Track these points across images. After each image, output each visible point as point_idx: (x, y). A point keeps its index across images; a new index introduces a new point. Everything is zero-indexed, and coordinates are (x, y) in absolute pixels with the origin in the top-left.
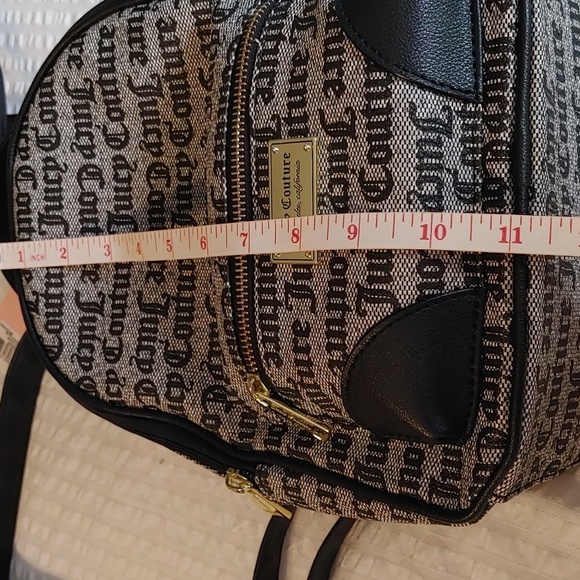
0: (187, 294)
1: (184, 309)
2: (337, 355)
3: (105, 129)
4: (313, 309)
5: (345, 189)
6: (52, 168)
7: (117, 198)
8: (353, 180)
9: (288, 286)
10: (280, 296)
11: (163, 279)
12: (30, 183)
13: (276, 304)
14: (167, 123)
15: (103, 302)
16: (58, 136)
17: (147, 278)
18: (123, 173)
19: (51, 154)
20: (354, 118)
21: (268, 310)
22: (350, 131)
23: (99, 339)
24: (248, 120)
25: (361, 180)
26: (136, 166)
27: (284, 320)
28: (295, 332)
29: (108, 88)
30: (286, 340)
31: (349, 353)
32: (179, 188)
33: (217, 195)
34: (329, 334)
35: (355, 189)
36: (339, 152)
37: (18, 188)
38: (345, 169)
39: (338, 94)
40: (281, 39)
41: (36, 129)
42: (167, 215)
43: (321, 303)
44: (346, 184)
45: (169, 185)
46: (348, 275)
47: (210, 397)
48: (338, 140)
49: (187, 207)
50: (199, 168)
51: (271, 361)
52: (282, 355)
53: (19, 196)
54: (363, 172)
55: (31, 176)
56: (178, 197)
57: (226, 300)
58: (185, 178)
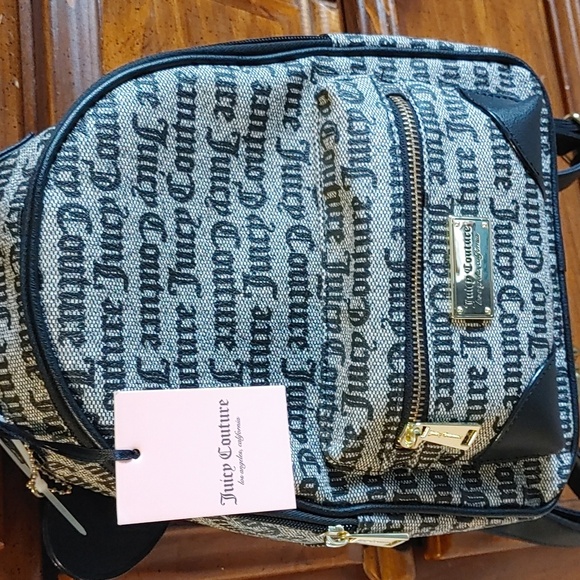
0: (260, 359)
4: (489, 356)
5: (511, 261)
7: (179, 255)
10: (456, 347)
12: (84, 225)
14: (236, 184)
18: (186, 228)
21: (445, 359)
22: (515, 217)
25: (524, 256)
26: (200, 222)
27: (461, 368)
28: (471, 377)
29: (184, 135)
30: (461, 385)
31: (523, 388)
32: (252, 250)
33: (393, 257)
34: (507, 375)
35: (519, 261)
36: (506, 232)
37: (63, 229)
38: (510, 246)
39: (507, 188)
40: (441, 134)
41: (91, 163)
42: (238, 276)
43: (497, 350)
44: (511, 257)
45: (238, 245)
46: (519, 327)
47: (304, 460)
48: (505, 223)
49: (263, 269)
50: (277, 231)
51: (441, 405)
52: (454, 397)
53: (64, 238)
54: (524, 249)
55: (83, 216)
56: (252, 258)
57: (396, 354)
58: (259, 240)
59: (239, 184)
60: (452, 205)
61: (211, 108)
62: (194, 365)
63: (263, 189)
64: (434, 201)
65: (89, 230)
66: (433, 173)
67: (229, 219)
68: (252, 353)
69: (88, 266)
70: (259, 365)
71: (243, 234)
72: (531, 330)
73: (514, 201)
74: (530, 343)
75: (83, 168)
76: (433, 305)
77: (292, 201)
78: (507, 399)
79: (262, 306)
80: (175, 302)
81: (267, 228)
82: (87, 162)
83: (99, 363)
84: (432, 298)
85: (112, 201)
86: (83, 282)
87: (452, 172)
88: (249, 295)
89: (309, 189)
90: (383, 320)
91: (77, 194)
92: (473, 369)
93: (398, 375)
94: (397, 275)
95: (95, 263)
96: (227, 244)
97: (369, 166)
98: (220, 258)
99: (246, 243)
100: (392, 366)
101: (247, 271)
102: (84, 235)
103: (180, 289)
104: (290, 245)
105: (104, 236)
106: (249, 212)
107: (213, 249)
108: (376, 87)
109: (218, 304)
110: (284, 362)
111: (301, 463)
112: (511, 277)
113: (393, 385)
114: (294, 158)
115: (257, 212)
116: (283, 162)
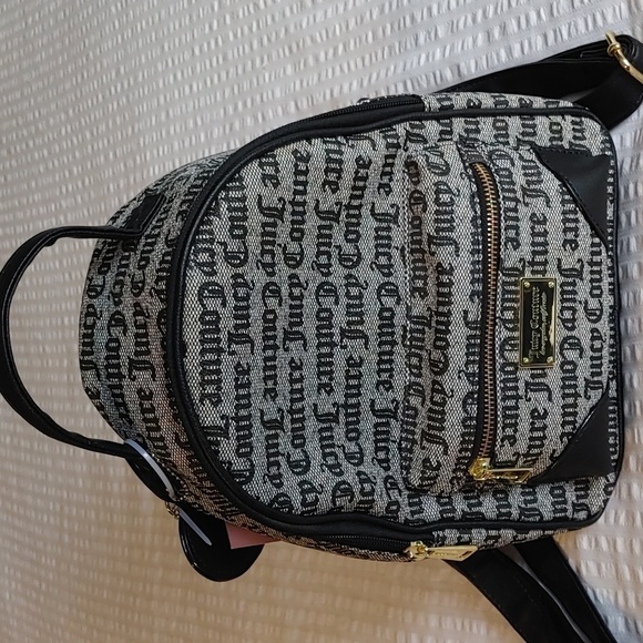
0: (353, 401)
1: (352, 415)
2: (569, 428)
3: (285, 248)
4: (550, 399)
5: (573, 314)
6: (240, 285)
7: (291, 315)
8: (580, 308)
9: (527, 384)
10: (521, 392)
11: (332, 390)
12: (220, 301)
13: (517, 398)
14: (337, 247)
15: (282, 418)
16: (246, 253)
17: (319, 390)
18: (296, 292)
19: (240, 270)
20: (582, 266)
21: (511, 403)
22: (580, 274)
23: (283, 455)
24: (499, 260)
25: (586, 308)
26: (307, 284)
27: (524, 410)
28: (533, 417)
29: (297, 209)
30: (524, 425)
31: (577, 425)
32: (349, 306)
33: (471, 317)
34: (564, 415)
35: (581, 313)
36: (570, 288)
37: (203, 306)
38: (574, 300)
39: (573, 249)
40: (517, 201)
41: (224, 244)
42: (336, 331)
43: (557, 394)
44: (574, 310)
45: (337, 303)
46: (578, 373)
47: (389, 485)
48: (570, 280)
49: (358, 323)
50: (370, 289)
51: (506, 442)
52: (517, 435)
53: (204, 314)
54: (586, 302)
55: (219, 293)
56: (348, 314)
57: (470, 401)
58: (355, 298)
59: (339, 247)
60: (524, 266)
61: (320, 182)
62: (302, 410)
63: (359, 250)
64: (508, 264)
65: (224, 304)
66: (509, 239)
67: (330, 279)
68: (347, 396)
69: (223, 336)
70: (352, 406)
71: (342, 292)
72: (587, 375)
73: (580, 260)
74: (586, 386)
75: (218, 249)
76: (502, 356)
77: (383, 260)
78: (563, 435)
79: (355, 356)
80: (288, 356)
81: (362, 286)
82: (221, 244)
83: (232, 418)
84: (502, 350)
85: (242, 276)
86: (219, 351)
87: (525, 237)
88: (345, 347)
89: (397, 248)
90: (460, 372)
91: (214, 273)
92: (535, 410)
93: (471, 418)
94: (473, 332)
95: (229, 332)
96: (328, 302)
97: (453, 235)
98: (322, 315)
99: (344, 301)
100: (466, 411)
101: (344, 326)
102: (220, 310)
103: (292, 345)
104: (380, 301)
105: (236, 308)
106: (346, 272)
107: (316, 308)
108: (461, 155)
109: (319, 356)
110: (373, 401)
111: (387, 489)
112: (573, 328)
113: (465, 427)
114: (385, 221)
115: (353, 272)
116: (376, 224)
